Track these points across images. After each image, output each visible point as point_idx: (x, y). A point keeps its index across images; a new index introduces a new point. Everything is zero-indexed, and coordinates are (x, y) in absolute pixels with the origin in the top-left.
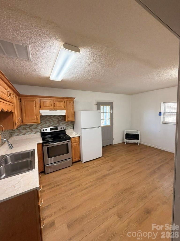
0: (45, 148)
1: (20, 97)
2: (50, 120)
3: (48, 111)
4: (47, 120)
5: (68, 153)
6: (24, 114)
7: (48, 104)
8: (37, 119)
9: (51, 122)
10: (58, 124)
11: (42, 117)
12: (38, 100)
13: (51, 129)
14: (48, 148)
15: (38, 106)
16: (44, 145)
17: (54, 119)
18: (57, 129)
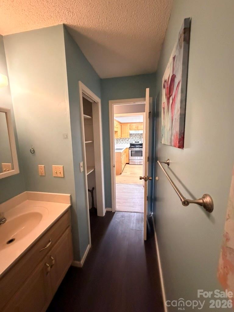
0: (130, 151)
1: (121, 124)
2: (136, 137)
3: (134, 131)
4: (134, 136)
5: (142, 156)
6: (122, 133)
7: (134, 127)
8: (128, 135)
9: (136, 138)
10: (140, 140)
11: (131, 135)
12: (129, 125)
13: (135, 142)
14: (131, 151)
15: (129, 129)
16: (130, 149)
17: (138, 136)
18: (139, 142)
